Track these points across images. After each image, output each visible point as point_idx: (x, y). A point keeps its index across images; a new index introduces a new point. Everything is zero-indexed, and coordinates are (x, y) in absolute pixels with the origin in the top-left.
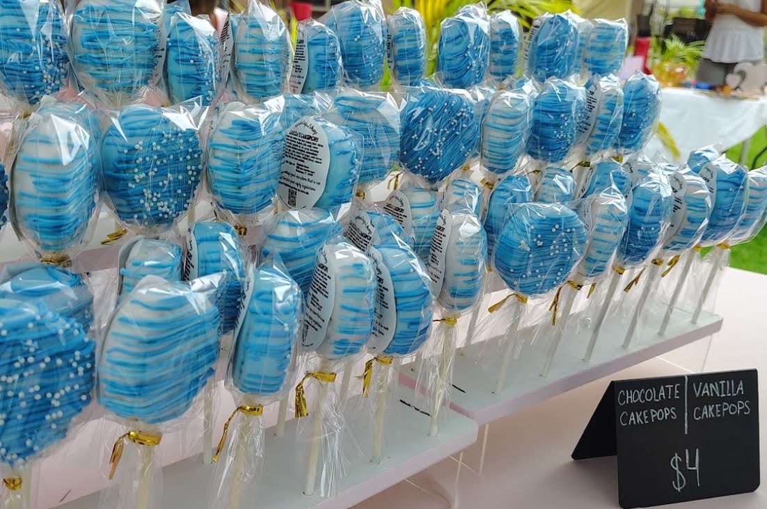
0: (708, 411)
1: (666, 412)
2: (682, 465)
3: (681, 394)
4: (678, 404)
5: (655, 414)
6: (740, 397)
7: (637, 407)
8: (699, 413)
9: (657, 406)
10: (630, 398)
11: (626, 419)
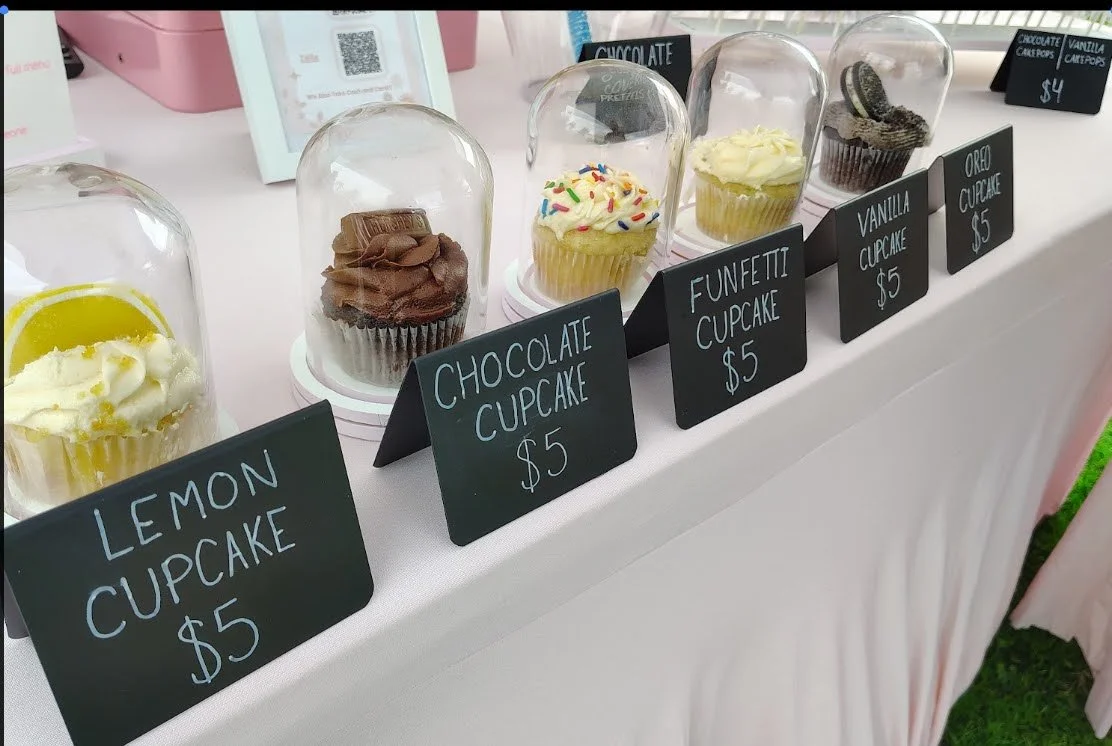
0: (1075, 59)
1: (1047, 53)
2: (1050, 87)
3: (1060, 44)
4: (1057, 50)
5: (1039, 53)
6: (1100, 54)
7: (1030, 46)
8: (1069, 59)
9: (1043, 48)
10: (1027, 40)
11: (1021, 52)
